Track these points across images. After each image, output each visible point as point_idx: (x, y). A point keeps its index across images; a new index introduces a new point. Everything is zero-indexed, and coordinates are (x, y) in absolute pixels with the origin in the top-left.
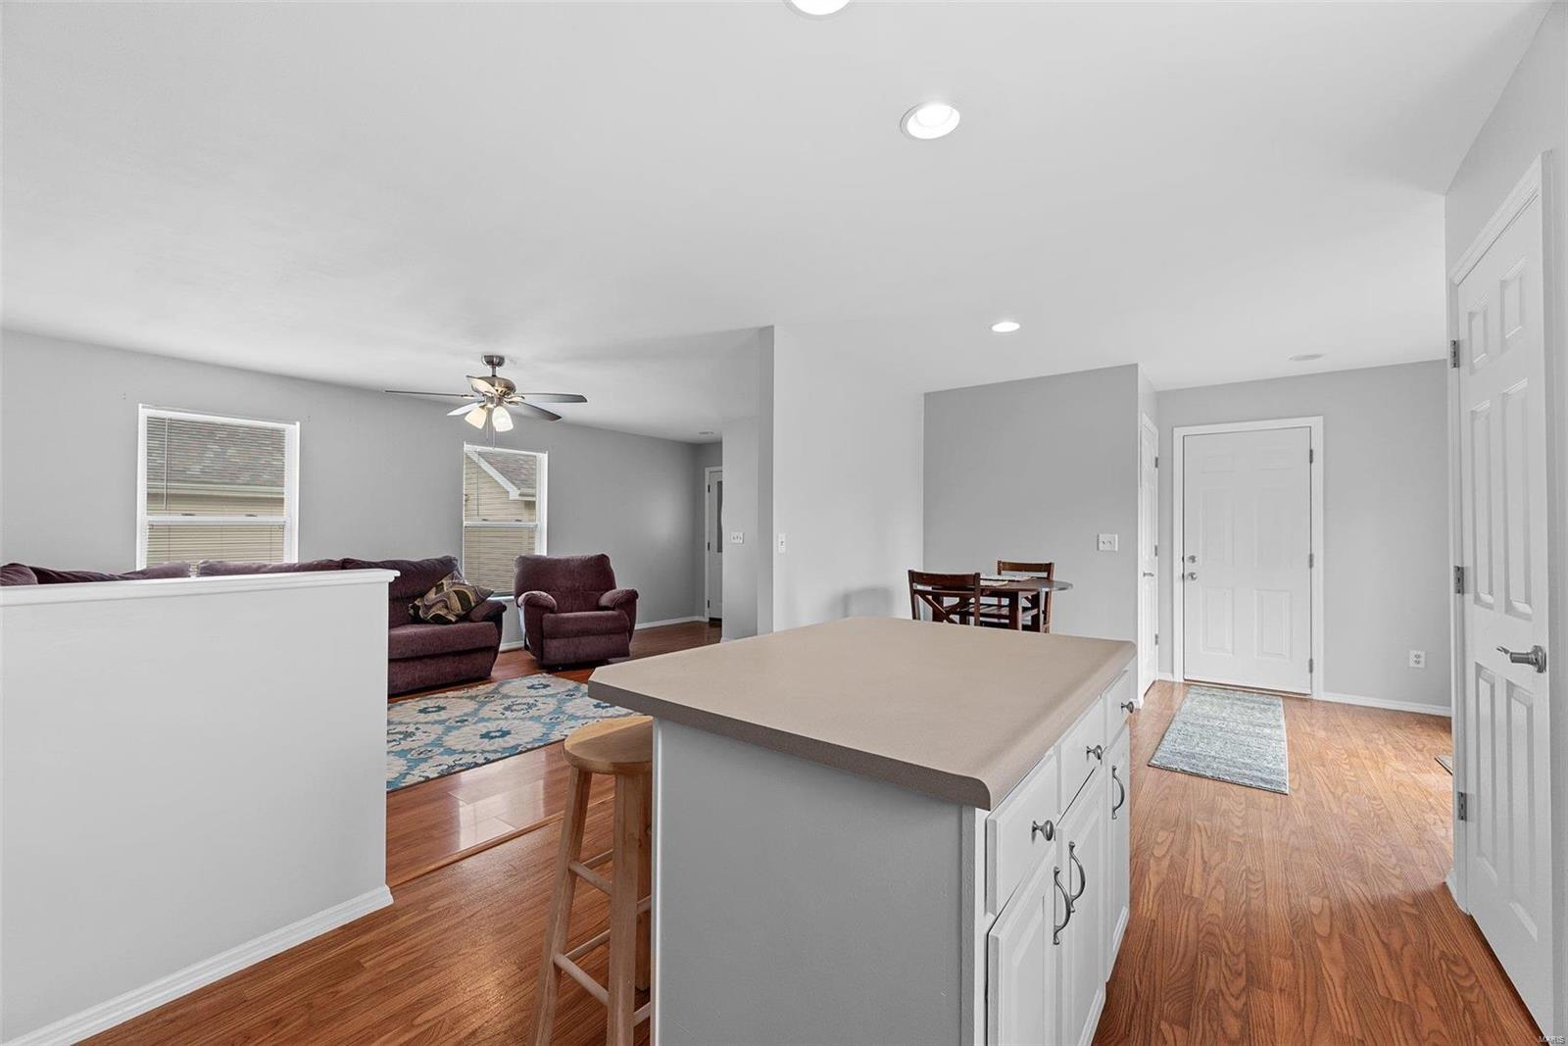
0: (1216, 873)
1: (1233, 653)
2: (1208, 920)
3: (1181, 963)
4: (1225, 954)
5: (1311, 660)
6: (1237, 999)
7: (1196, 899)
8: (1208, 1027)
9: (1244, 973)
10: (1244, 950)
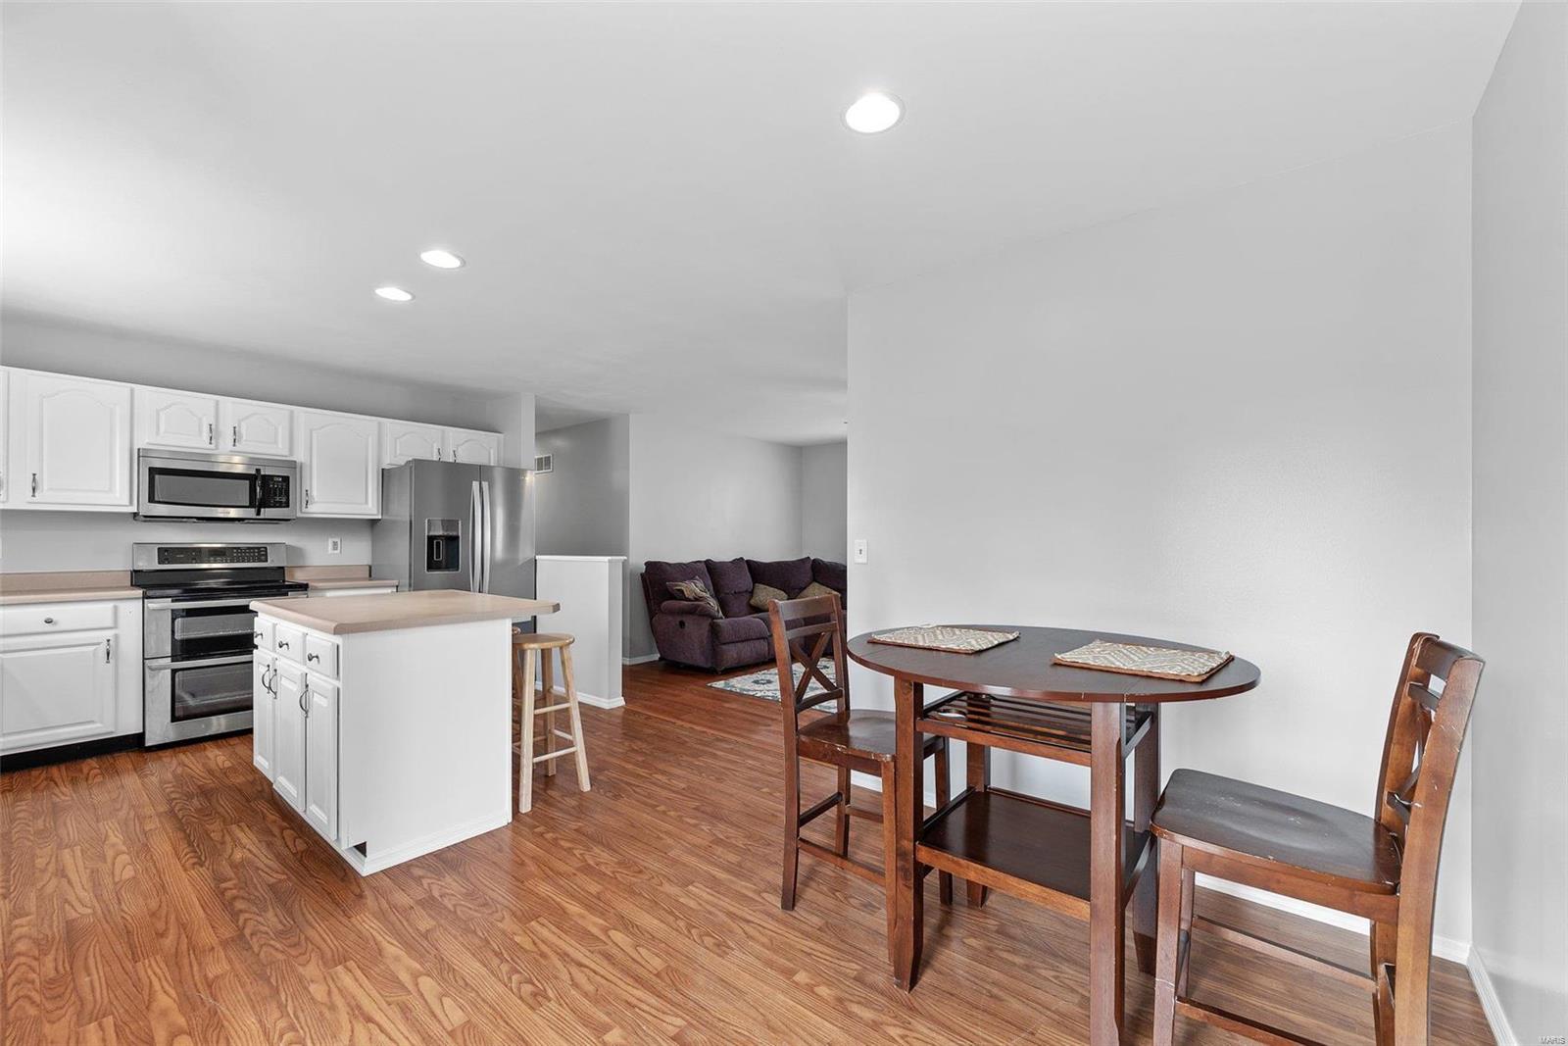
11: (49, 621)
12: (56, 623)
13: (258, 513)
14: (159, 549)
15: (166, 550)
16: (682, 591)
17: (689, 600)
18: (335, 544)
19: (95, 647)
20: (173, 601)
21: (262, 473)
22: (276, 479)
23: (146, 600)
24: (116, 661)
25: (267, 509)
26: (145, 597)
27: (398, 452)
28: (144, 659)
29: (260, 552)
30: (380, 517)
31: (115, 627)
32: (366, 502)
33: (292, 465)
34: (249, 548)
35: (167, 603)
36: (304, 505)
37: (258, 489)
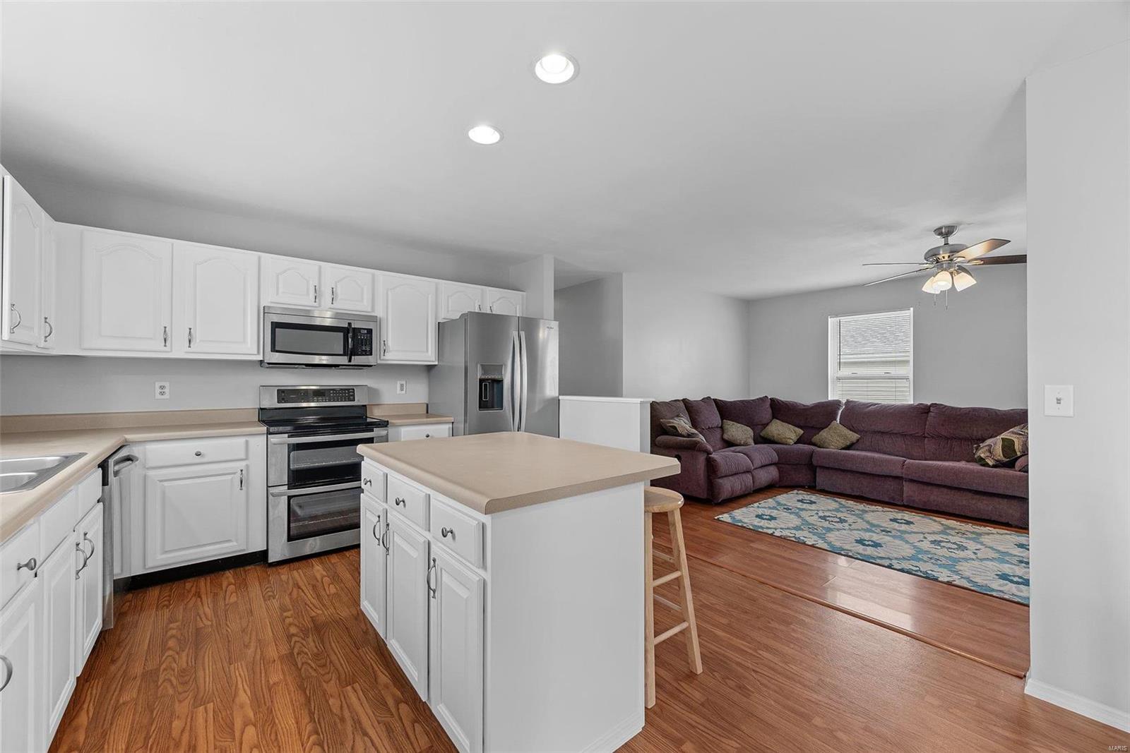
0: (349, 729)
2: (330, 674)
3: (329, 638)
4: (310, 659)
6: (296, 642)
7: (347, 686)
8: (303, 622)
9: (296, 656)
10: (300, 670)
11: (198, 454)
12: (204, 456)
13: (350, 361)
14: (278, 390)
15: (283, 391)
16: (675, 428)
17: (683, 436)
18: (402, 385)
19: (232, 476)
20: (289, 437)
21: (353, 326)
22: (362, 331)
23: (269, 436)
24: (247, 488)
25: (356, 357)
26: (269, 433)
27: (450, 309)
28: (268, 486)
29: (348, 393)
30: (436, 363)
31: (246, 459)
32: (427, 351)
33: (374, 319)
34: (341, 389)
35: (284, 438)
36: (382, 353)
37: (350, 340)
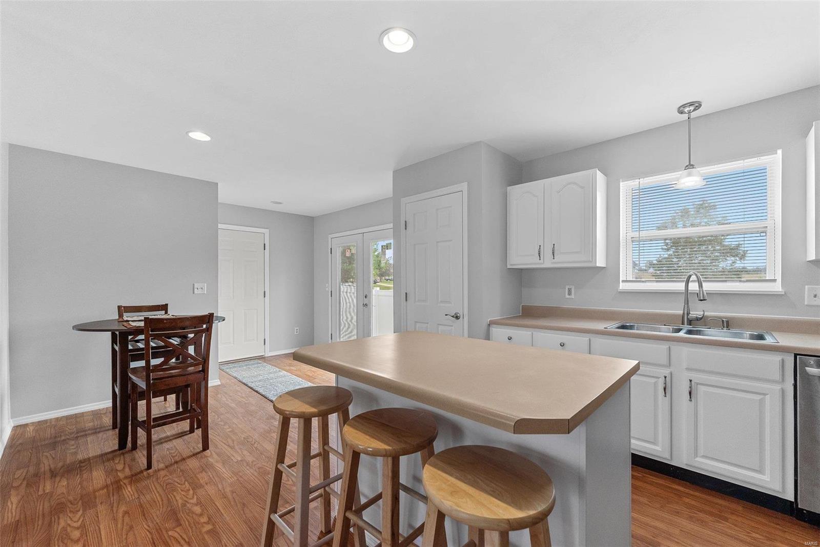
1: (234, 344)
5: (265, 339)
